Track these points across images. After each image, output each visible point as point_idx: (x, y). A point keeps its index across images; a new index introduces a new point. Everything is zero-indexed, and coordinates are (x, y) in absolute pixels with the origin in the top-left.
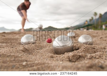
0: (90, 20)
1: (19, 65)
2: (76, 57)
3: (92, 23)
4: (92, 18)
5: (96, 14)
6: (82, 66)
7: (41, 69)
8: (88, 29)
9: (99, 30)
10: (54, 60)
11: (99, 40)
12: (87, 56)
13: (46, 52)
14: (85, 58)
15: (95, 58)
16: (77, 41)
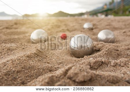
2: (98, 63)
4: (113, 1)
11: (122, 35)
12: (110, 63)
13: (62, 54)
14: (108, 65)
15: (120, 65)
16: (96, 36)
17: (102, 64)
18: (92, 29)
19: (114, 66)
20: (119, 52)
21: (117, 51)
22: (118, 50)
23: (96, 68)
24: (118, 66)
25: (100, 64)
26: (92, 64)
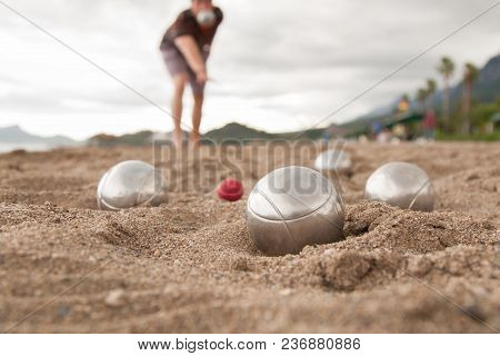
0: (423, 95)
1: (90, 303)
2: (356, 265)
3: (428, 107)
4: (432, 84)
5: (447, 66)
6: (382, 311)
7: (189, 322)
8: (410, 137)
9: (462, 139)
10: (251, 280)
11: (462, 188)
12: (407, 263)
13: (216, 244)
14: (398, 273)
15: (445, 270)
16: (361, 193)
17: (370, 270)
18: (349, 174)
19: (420, 275)
20: (446, 233)
21: (438, 230)
22: (441, 227)
23: (347, 283)
24: (436, 275)
25: (364, 271)
26: (330, 271)
